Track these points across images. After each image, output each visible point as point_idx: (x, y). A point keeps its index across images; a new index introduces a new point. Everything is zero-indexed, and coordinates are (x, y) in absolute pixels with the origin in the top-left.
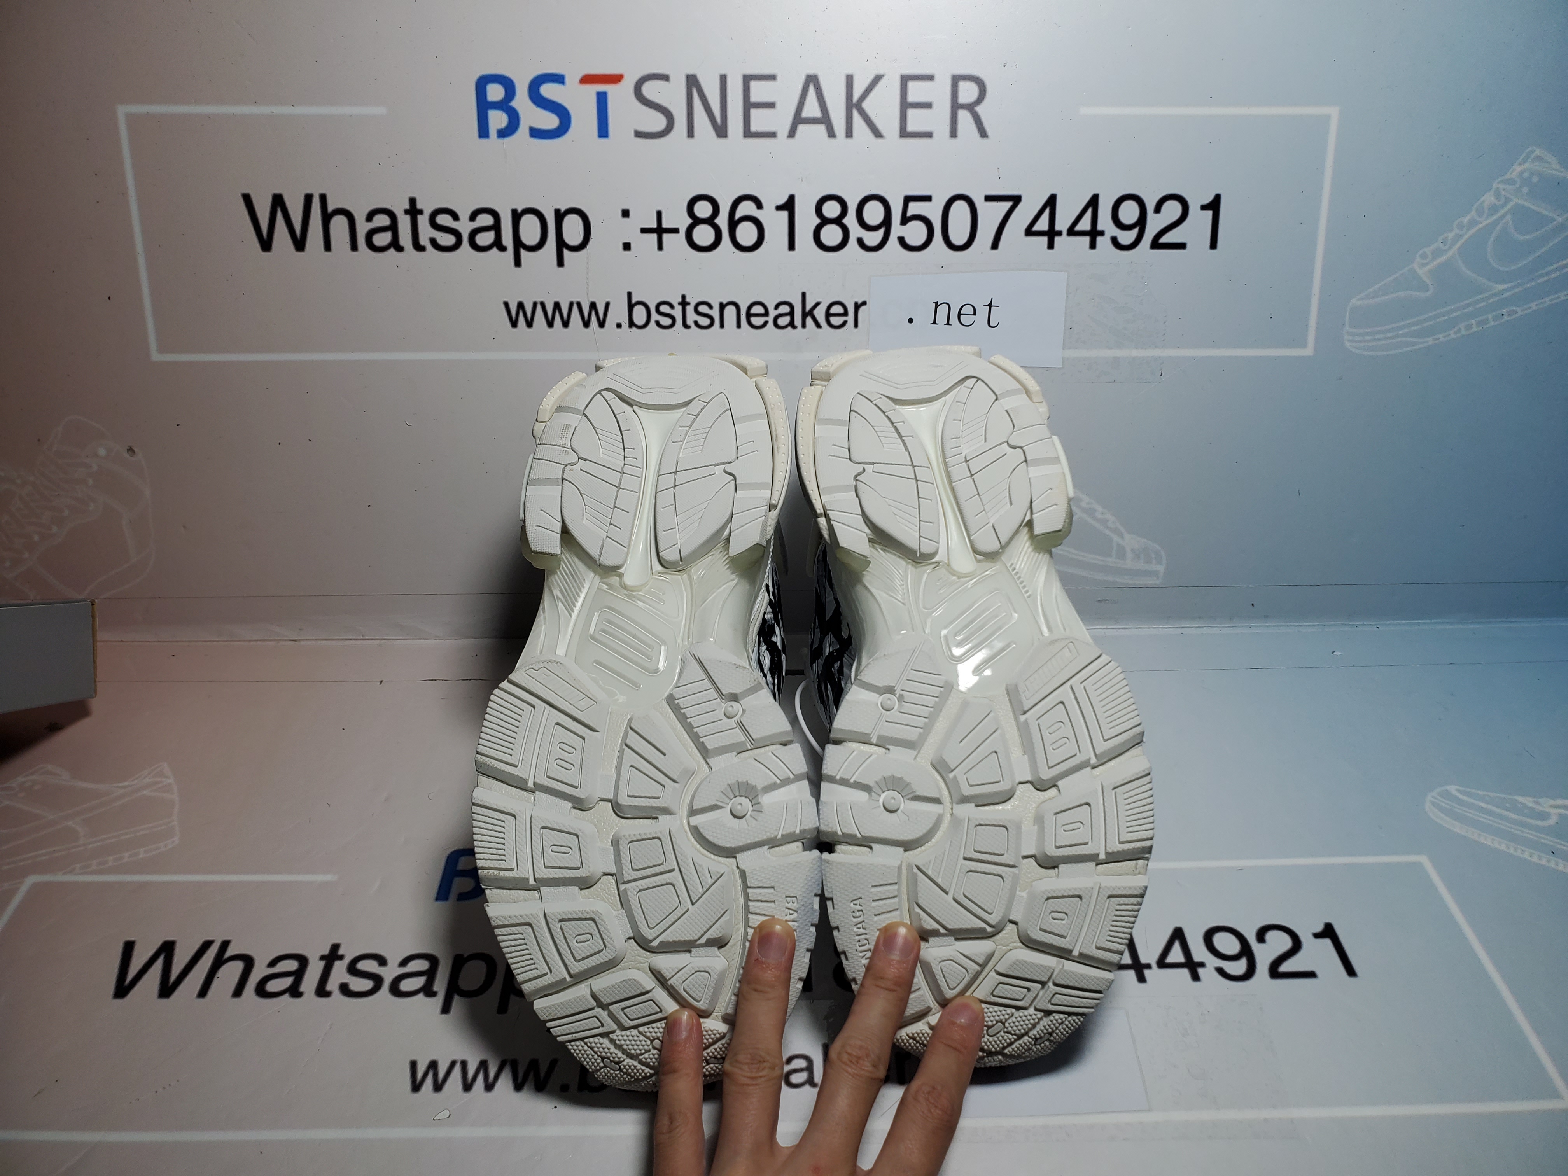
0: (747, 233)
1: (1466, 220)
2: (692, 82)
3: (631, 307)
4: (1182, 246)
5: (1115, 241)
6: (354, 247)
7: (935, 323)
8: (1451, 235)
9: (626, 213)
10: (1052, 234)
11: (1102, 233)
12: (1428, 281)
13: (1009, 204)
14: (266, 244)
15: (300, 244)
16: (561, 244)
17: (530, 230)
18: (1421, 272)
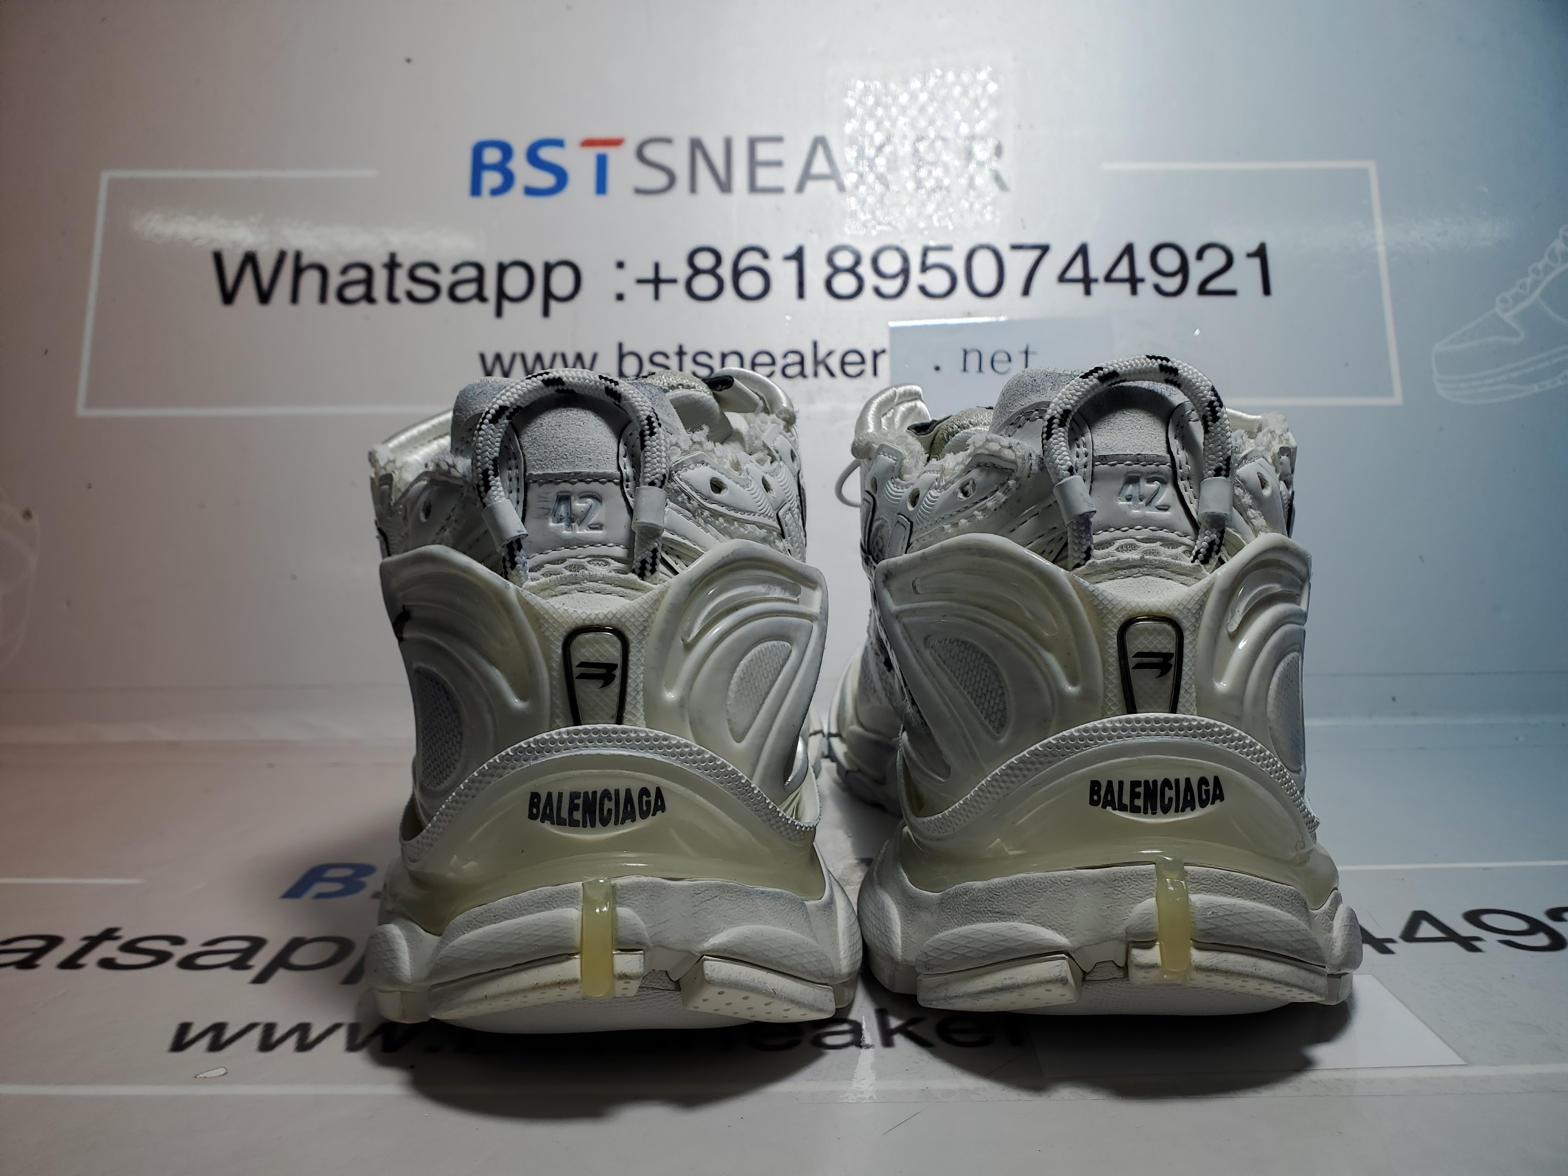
0: (751, 283)
1: (1540, 266)
2: (696, 145)
3: (621, 357)
4: (1232, 293)
5: (1157, 288)
6: (323, 298)
7: (965, 370)
8: (1529, 281)
9: (620, 265)
10: (1087, 281)
11: (1142, 280)
12: (1516, 326)
13: (1036, 254)
14: (228, 297)
15: (264, 297)
16: (548, 295)
17: (515, 282)
18: (1507, 317)
